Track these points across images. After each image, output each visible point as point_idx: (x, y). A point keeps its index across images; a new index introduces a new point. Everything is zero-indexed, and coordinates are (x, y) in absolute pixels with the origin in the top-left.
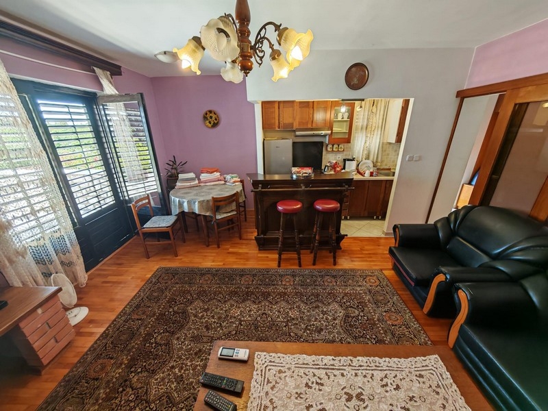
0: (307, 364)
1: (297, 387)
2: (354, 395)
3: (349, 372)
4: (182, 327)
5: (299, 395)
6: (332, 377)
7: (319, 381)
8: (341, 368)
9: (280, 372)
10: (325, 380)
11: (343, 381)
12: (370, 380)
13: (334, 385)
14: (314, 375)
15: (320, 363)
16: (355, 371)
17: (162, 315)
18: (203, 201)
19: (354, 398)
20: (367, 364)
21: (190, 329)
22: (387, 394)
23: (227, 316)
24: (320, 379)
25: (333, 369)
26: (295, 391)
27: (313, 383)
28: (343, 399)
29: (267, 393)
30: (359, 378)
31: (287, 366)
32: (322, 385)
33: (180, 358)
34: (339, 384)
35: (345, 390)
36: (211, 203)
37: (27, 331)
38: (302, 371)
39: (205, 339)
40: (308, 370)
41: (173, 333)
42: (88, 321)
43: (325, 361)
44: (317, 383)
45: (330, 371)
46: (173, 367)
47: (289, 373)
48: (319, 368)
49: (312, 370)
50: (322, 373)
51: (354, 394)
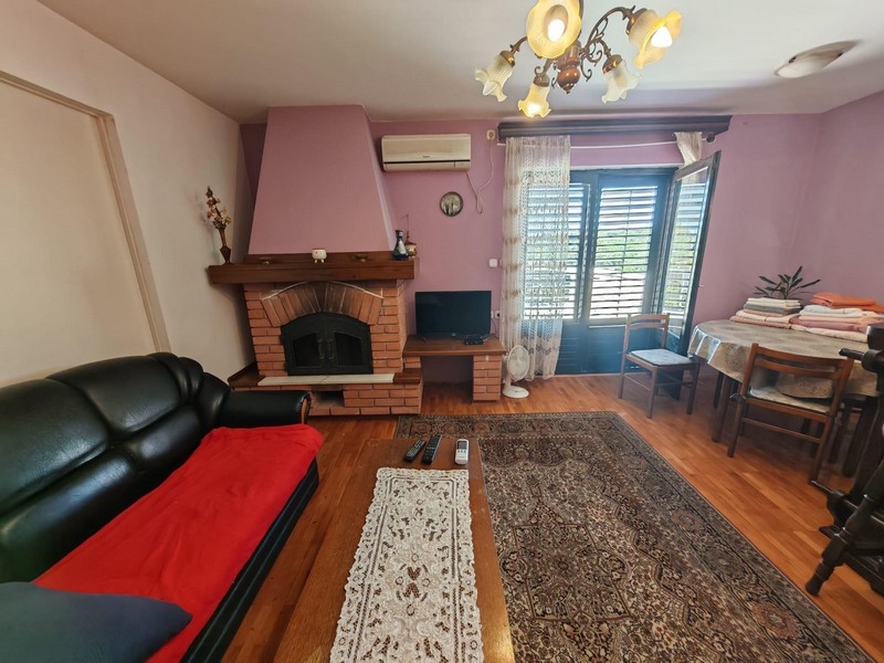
0: (458, 524)
1: (429, 511)
2: (415, 582)
3: (450, 583)
4: (542, 462)
5: (420, 512)
6: (440, 554)
7: (435, 536)
8: (456, 572)
9: (446, 494)
10: (437, 544)
11: (435, 569)
12: (438, 620)
13: (431, 555)
14: (443, 531)
15: (461, 541)
16: (451, 595)
17: (548, 441)
18: (733, 346)
19: (412, 581)
20: (466, 624)
21: (542, 470)
22: (413, 645)
23: (583, 505)
24: (439, 538)
25: (453, 559)
26: (424, 507)
27: (433, 528)
28: (410, 564)
29: (423, 483)
30: (440, 599)
31: (454, 501)
32: (431, 539)
33: (506, 473)
34: (431, 562)
35: (423, 569)
36: (747, 356)
37: (476, 365)
38: (449, 517)
39: (534, 490)
40: (450, 524)
41: (530, 458)
42: (517, 402)
43: (464, 548)
44: (432, 533)
45: (450, 554)
46: (494, 471)
47: (444, 502)
48: (453, 538)
49: (450, 529)
50: (446, 540)
51: (418, 582)
